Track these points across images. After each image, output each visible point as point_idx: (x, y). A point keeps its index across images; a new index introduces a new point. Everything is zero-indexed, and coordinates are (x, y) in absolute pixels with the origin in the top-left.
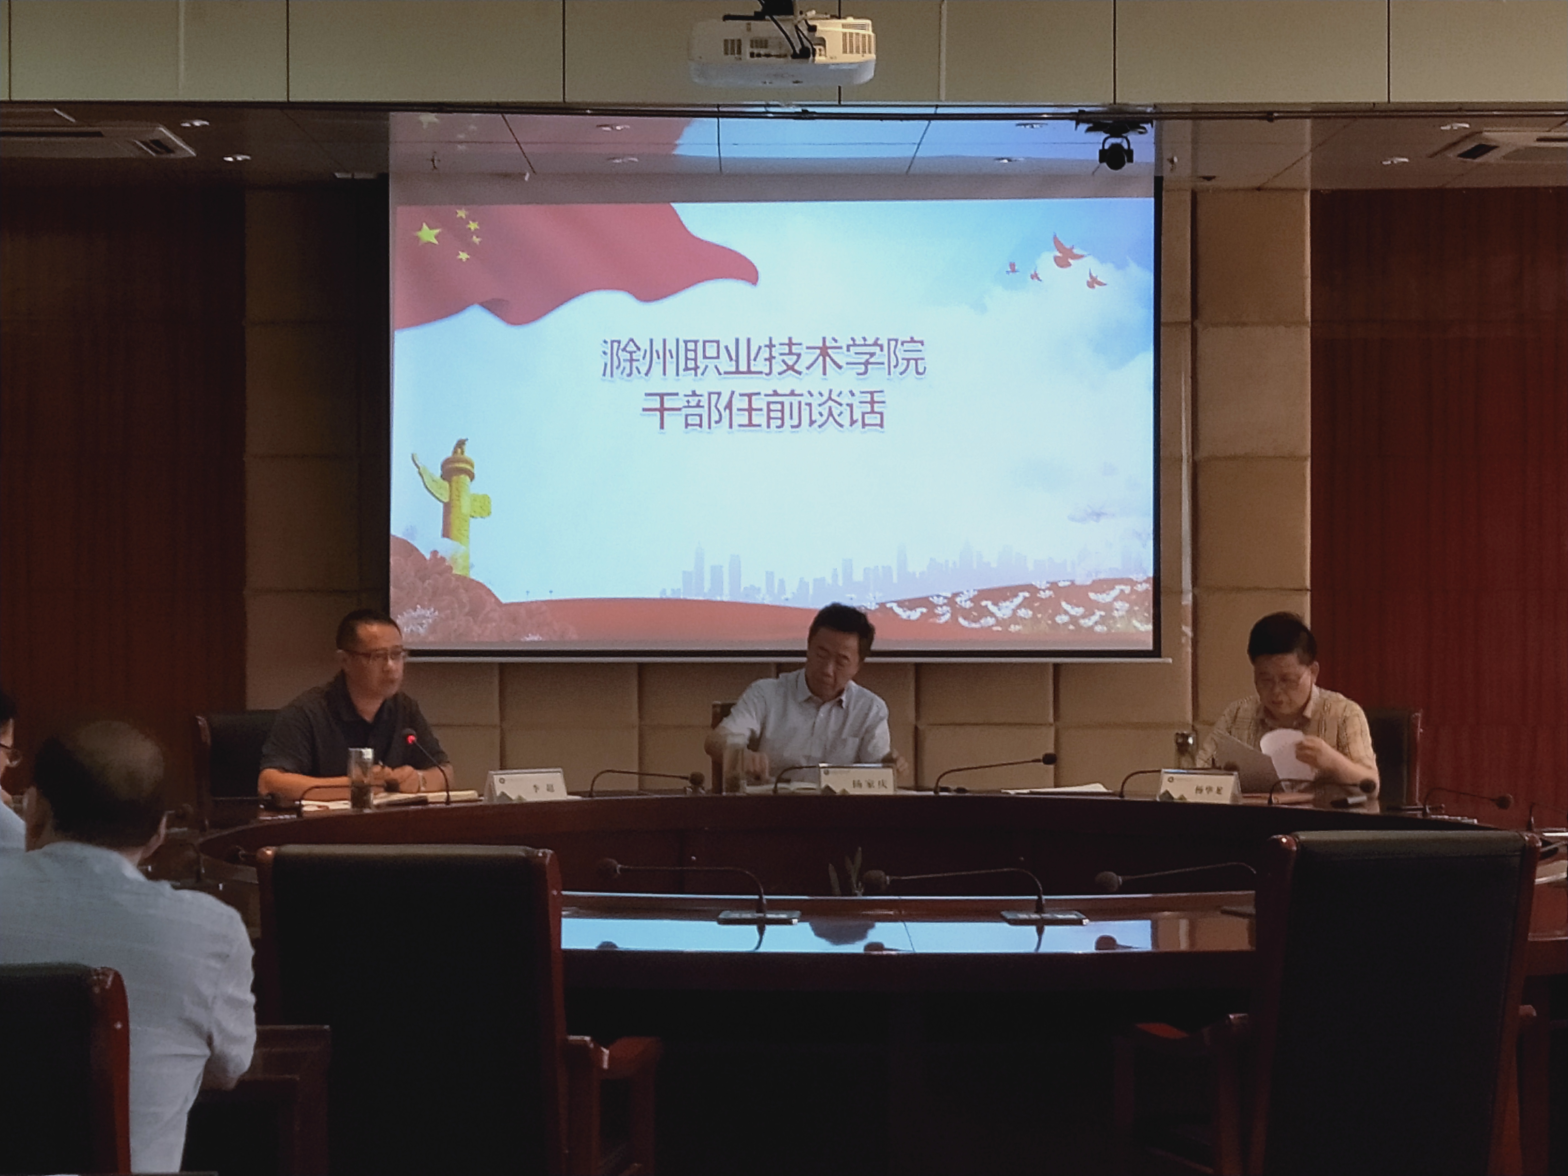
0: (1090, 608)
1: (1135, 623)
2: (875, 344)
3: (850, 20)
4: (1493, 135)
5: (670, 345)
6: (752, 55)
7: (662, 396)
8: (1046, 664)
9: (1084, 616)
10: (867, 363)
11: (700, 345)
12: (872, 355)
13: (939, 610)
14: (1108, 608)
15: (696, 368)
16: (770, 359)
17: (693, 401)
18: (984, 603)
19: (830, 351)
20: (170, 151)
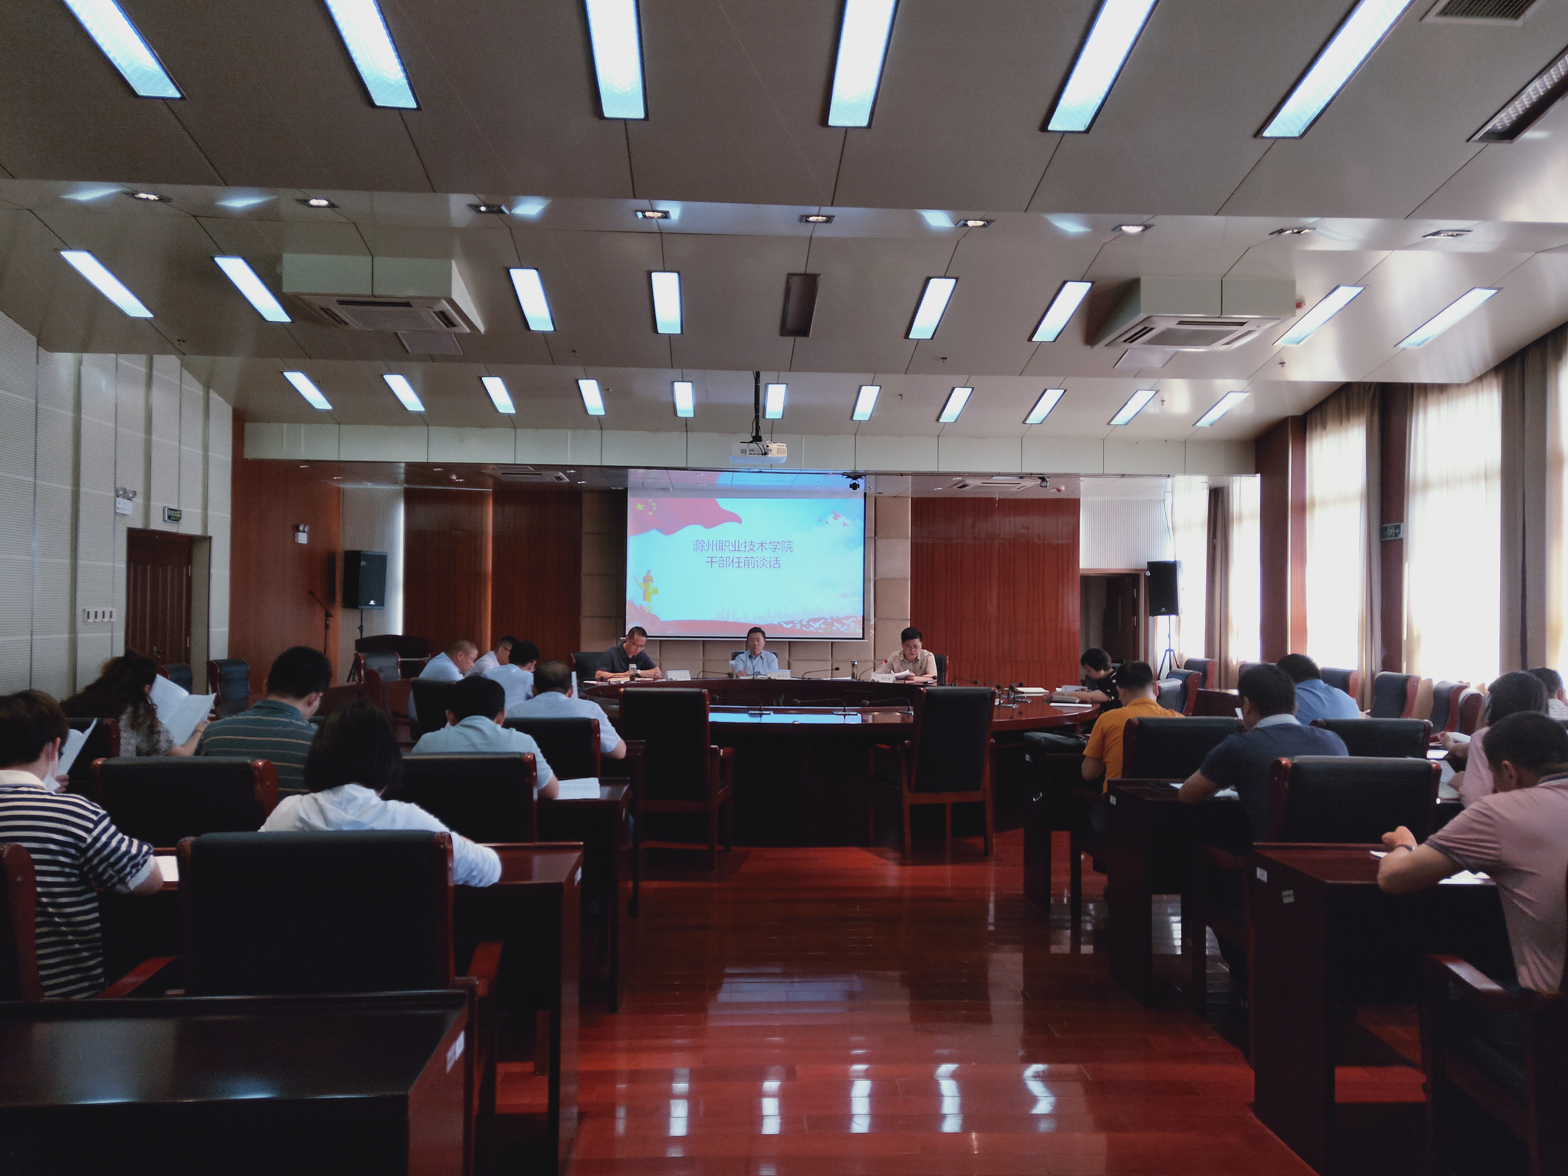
0: (843, 625)
1: (857, 630)
2: (778, 542)
3: (779, 444)
4: (968, 481)
5: (715, 542)
6: (749, 454)
7: (712, 558)
8: (829, 642)
9: (841, 627)
10: (775, 548)
11: (724, 542)
12: (777, 546)
13: (797, 625)
14: (849, 625)
15: (722, 549)
16: (745, 546)
17: (722, 559)
18: (810, 623)
19: (764, 545)
20: (561, 480)
